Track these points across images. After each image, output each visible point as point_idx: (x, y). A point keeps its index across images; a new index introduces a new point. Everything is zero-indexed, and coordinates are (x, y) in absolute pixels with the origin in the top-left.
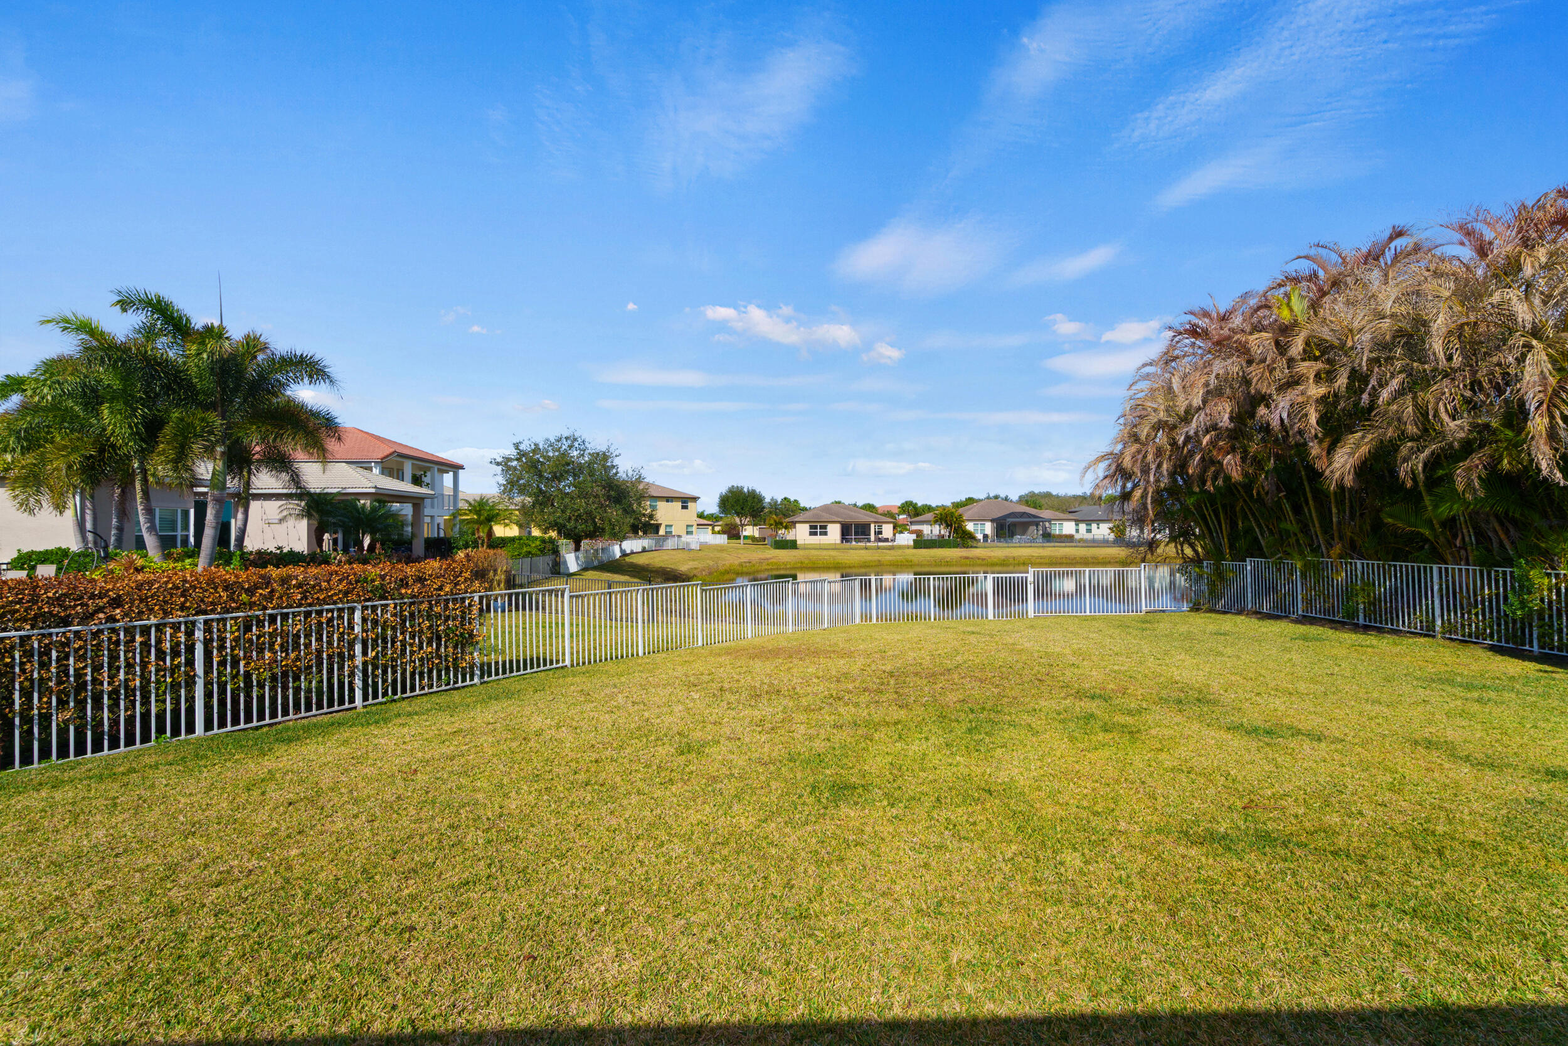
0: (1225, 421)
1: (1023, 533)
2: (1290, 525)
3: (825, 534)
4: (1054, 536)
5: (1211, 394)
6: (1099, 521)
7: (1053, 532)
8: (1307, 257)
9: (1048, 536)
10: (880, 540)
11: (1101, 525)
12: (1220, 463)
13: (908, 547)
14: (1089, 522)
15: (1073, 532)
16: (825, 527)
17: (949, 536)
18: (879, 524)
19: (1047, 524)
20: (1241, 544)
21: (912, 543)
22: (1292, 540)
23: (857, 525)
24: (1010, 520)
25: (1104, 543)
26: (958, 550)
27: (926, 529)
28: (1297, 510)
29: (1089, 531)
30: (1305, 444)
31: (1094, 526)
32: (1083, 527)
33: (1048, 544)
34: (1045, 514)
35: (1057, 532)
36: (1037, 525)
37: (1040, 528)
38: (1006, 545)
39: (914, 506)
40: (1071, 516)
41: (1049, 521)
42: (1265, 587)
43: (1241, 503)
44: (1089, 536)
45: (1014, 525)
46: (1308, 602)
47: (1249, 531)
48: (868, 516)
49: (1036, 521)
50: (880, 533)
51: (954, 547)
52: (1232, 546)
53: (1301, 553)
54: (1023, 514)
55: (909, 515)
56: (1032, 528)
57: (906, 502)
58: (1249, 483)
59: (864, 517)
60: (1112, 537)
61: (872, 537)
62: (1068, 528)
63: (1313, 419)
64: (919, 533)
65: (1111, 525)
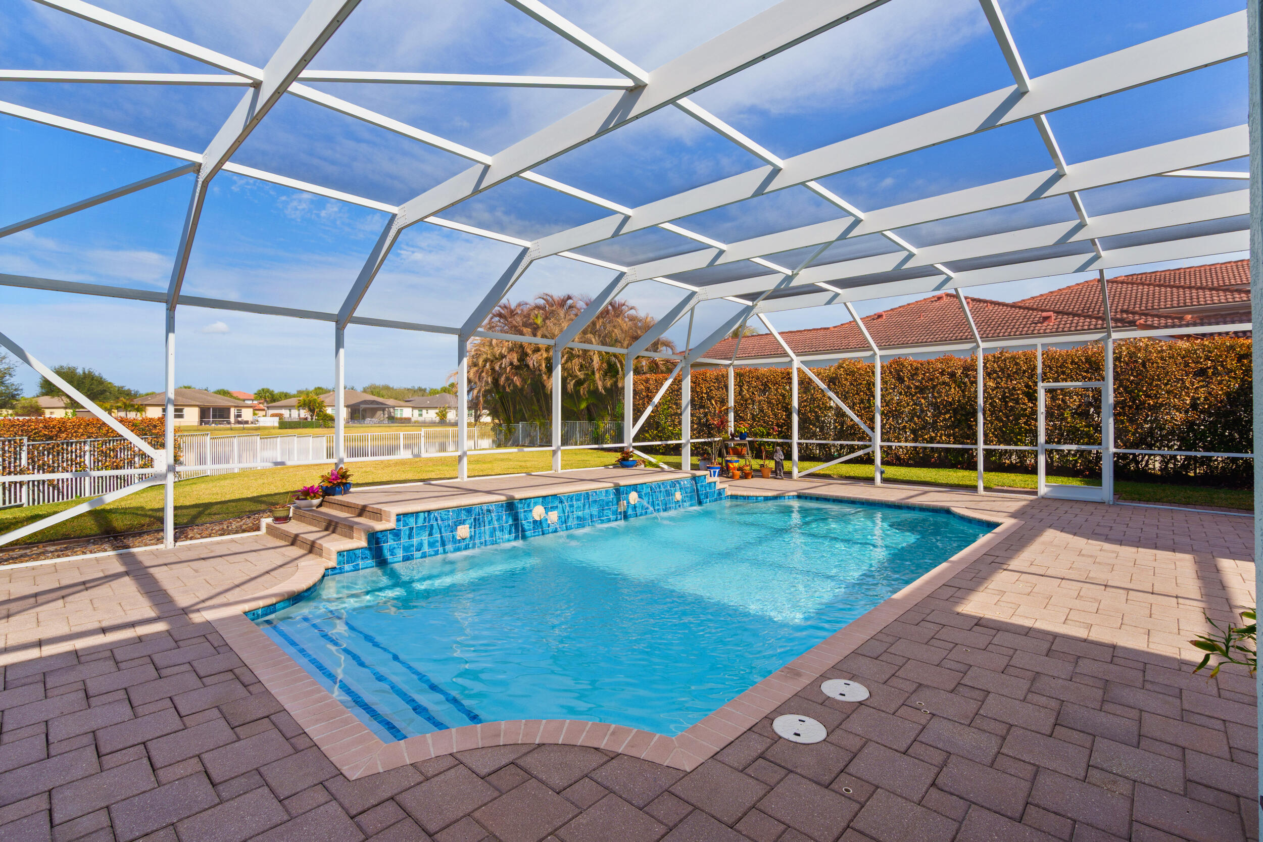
0: (516, 362)
1: (372, 417)
2: (536, 408)
3: (181, 416)
4: (397, 418)
5: (511, 350)
6: (427, 408)
7: (396, 416)
8: (543, 299)
9: (392, 419)
10: (239, 423)
11: (429, 411)
12: (512, 380)
13: (274, 428)
14: (420, 409)
15: (410, 416)
16: (181, 410)
17: (312, 419)
18: (239, 407)
19: (392, 410)
20: (519, 416)
21: (277, 424)
22: (536, 413)
23: (215, 409)
24: (363, 406)
25: (432, 424)
26: (321, 429)
27: (285, 413)
28: (538, 401)
29: (421, 415)
30: (541, 375)
31: (424, 411)
32: (416, 412)
33: (392, 425)
34: (391, 402)
35: (399, 416)
36: (384, 410)
37: (386, 412)
38: (360, 425)
39: (272, 393)
40: (408, 404)
41: (393, 407)
42: (527, 434)
43: (518, 398)
44: (421, 419)
45: (365, 410)
46: (541, 439)
47: (521, 410)
48: (228, 401)
49: (383, 408)
50: (239, 416)
51: (316, 427)
52: (514, 417)
53: (539, 419)
54: (373, 402)
55: (266, 401)
56: (380, 413)
57: (263, 390)
58: (522, 390)
59: (222, 402)
60: (437, 419)
61: (232, 419)
62: (407, 412)
63: (544, 365)
64: (280, 416)
65: (437, 411)
